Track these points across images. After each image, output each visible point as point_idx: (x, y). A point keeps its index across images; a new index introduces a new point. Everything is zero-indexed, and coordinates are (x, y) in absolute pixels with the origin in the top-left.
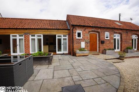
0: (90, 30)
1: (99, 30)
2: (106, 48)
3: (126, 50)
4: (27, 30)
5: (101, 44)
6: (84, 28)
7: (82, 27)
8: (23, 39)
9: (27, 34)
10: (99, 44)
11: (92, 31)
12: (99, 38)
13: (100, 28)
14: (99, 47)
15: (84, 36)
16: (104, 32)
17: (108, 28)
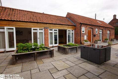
0: (89, 27)
1: (93, 27)
2: (96, 40)
3: (105, 41)
4: (47, 24)
5: (94, 37)
6: (86, 25)
7: (85, 25)
8: (42, 32)
9: (47, 28)
10: (93, 37)
11: (90, 28)
12: (93, 32)
13: (94, 26)
14: (93, 39)
15: (86, 31)
16: (95, 28)
17: (97, 26)
